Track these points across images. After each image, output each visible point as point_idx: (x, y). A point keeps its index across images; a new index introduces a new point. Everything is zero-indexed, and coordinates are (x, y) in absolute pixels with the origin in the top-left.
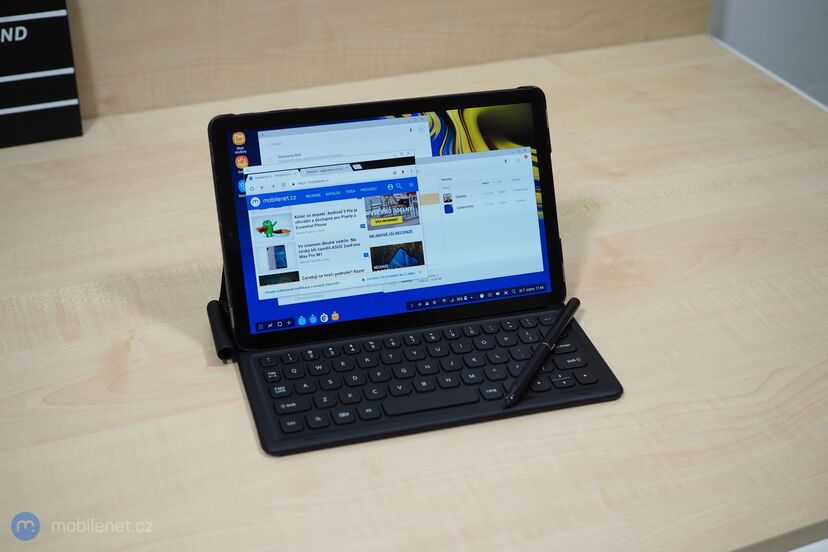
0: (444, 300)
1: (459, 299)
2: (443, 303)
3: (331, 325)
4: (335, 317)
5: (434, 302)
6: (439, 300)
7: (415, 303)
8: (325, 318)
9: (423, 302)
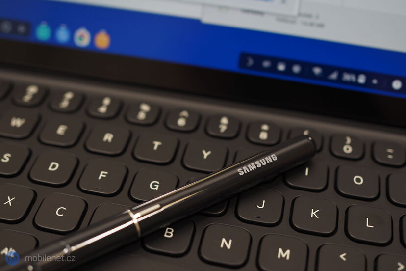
0: (317, 71)
1: (347, 77)
2: (313, 75)
3: (91, 52)
4: (103, 41)
5: (296, 69)
6: (307, 67)
7: (259, 59)
8: (83, 38)
9: (275, 61)
